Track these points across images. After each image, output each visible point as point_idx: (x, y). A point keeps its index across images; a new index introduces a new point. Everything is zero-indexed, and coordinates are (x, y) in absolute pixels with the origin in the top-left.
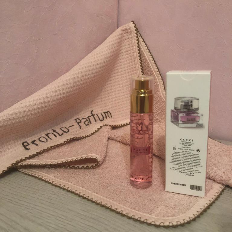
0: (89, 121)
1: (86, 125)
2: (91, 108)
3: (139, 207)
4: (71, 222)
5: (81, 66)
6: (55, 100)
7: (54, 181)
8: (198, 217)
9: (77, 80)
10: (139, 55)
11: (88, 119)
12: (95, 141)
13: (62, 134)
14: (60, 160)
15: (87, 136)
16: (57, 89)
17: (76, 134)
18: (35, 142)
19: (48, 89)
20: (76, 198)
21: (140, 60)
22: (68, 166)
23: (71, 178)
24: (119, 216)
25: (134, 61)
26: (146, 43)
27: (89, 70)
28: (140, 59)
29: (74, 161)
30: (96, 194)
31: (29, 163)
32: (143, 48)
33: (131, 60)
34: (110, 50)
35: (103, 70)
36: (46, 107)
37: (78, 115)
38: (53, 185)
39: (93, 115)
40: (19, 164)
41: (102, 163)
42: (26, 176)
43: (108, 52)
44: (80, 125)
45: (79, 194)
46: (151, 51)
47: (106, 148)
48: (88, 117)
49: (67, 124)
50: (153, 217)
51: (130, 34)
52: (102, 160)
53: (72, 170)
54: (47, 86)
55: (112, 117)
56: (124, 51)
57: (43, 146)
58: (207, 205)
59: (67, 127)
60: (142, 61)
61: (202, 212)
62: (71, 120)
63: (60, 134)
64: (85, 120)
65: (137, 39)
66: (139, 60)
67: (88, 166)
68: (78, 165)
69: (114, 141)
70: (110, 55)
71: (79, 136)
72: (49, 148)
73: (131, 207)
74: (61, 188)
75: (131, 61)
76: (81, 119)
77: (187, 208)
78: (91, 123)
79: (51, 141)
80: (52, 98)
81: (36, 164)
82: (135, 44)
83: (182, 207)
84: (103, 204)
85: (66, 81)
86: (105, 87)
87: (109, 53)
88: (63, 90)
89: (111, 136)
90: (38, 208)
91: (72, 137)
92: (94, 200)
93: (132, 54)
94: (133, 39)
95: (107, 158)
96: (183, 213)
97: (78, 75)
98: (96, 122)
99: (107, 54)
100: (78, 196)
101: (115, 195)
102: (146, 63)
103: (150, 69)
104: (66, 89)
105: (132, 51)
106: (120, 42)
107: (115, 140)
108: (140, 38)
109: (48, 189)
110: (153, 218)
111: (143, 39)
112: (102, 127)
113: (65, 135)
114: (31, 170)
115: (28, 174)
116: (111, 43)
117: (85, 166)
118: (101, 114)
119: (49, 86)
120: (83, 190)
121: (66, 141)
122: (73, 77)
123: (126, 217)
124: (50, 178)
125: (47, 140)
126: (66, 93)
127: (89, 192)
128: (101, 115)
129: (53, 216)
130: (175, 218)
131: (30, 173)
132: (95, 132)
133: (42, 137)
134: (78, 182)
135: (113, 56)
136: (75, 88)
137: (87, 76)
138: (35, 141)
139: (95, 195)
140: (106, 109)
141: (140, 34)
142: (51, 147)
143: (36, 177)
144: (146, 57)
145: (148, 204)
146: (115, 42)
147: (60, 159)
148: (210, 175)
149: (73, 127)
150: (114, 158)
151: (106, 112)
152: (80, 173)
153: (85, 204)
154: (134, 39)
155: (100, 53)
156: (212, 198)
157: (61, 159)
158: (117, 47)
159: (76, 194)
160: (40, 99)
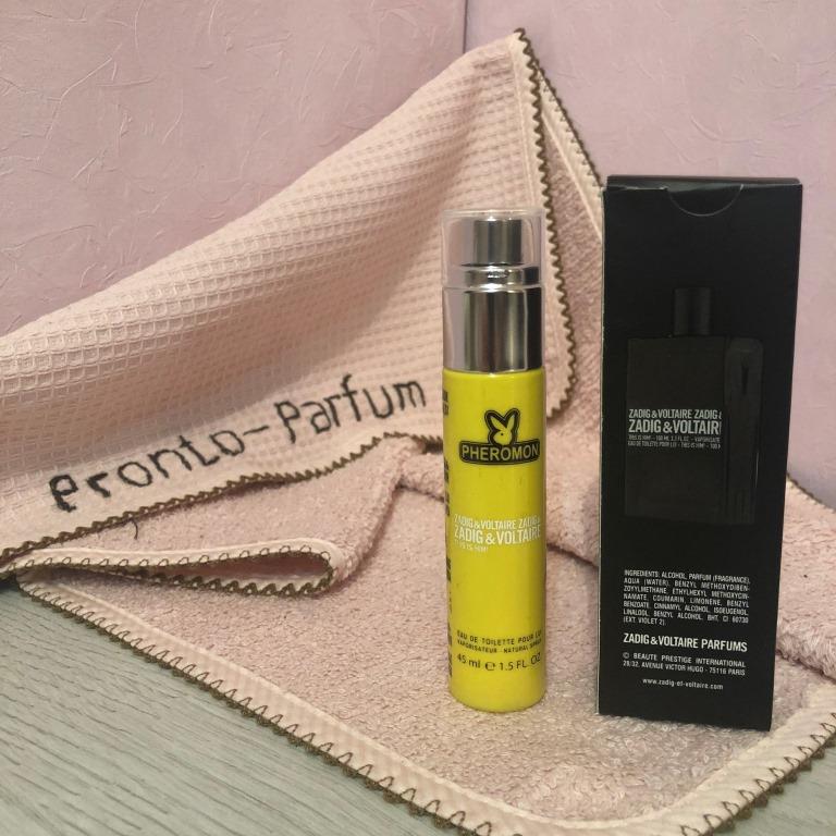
0: (330, 414)
1: (319, 431)
2: (345, 363)
3: (469, 765)
4: (166, 813)
5: (301, 190)
6: (188, 319)
7: (144, 636)
8: (727, 826)
9: (280, 243)
10: (542, 162)
11: (326, 406)
12: (340, 490)
13: (215, 460)
14: (183, 552)
15: (313, 471)
16: (196, 274)
17: (270, 464)
18: (101, 483)
19: (161, 274)
20: (218, 710)
21: (543, 180)
22: (211, 583)
23: (215, 628)
24: (375, 801)
25: (521, 186)
26: (571, 115)
27: (335, 211)
28: (546, 176)
29: (235, 560)
30: (297, 700)
31: (60, 560)
32: (557, 135)
33: (511, 181)
34: (424, 139)
35: (390, 214)
36: (149, 342)
37: (291, 391)
38: (139, 653)
39: (350, 394)
40: (21, 563)
41: (352, 578)
42: (46, 613)
43: (414, 144)
44: (291, 430)
45: (228, 695)
46: (589, 149)
47: (376, 520)
48: (332, 398)
49: (239, 422)
50: (523, 814)
51: (509, 81)
52: (350, 564)
53: (227, 598)
54: (158, 264)
55: (424, 404)
56: (482, 145)
57: (128, 498)
58: (772, 779)
59: (239, 434)
60: (553, 187)
61: (745, 808)
62: (257, 405)
63: (208, 458)
64: (316, 409)
65: (534, 98)
66: (539, 179)
67: (290, 587)
68: (254, 581)
69: (424, 498)
70: (420, 155)
71: (282, 473)
72: (150, 509)
73: (433, 764)
74: (166, 666)
75: (507, 185)
76: (298, 404)
77: (679, 785)
78: (338, 424)
79: (167, 481)
80: (177, 310)
81: (86, 563)
82: (526, 119)
83: (657, 778)
84: (316, 743)
85: (236, 244)
86: (404, 284)
87: (416, 149)
88: (221, 280)
89: (410, 478)
90: (49, 743)
91: (250, 474)
92: (283, 724)
93: (515, 159)
94: (519, 98)
95: (379, 560)
96: (656, 808)
97: (286, 226)
98: (358, 418)
99: (408, 152)
100: (223, 703)
101: (377, 709)
102: (569, 197)
103: (583, 218)
104: (234, 276)
105: (513, 147)
106: (467, 111)
107: (427, 493)
108: (546, 95)
109: (114, 671)
110: (521, 819)
111: (559, 102)
112: (379, 440)
113: (226, 465)
114: (69, 589)
115: (54, 605)
116: (429, 111)
117: (281, 585)
118: (383, 389)
119: (168, 263)
120: (248, 681)
121: (224, 485)
122: (264, 230)
123: (402, 806)
124: (133, 623)
125: (150, 477)
126: (234, 292)
127: (270, 692)
128: (380, 393)
129: (102, 780)
130: (617, 828)
131: (59, 603)
132: (348, 457)
133: (130, 463)
134: (240, 645)
135: (436, 164)
136: (272, 276)
137: (323, 231)
138: (103, 476)
139: (291, 705)
140: (406, 373)
141: (548, 81)
142: (158, 505)
143: (81, 620)
144: (567, 170)
145: (508, 754)
146: (446, 106)
147: (181, 549)
148: (803, 649)
149: (264, 434)
150: (405, 561)
151: (403, 386)
152: (252, 613)
153: (246, 740)
154: (524, 101)
155: (380, 147)
156: (800, 748)
157: (186, 548)
158: (454, 126)
159: (220, 697)
160: (127, 309)
